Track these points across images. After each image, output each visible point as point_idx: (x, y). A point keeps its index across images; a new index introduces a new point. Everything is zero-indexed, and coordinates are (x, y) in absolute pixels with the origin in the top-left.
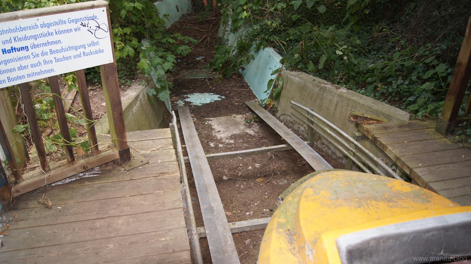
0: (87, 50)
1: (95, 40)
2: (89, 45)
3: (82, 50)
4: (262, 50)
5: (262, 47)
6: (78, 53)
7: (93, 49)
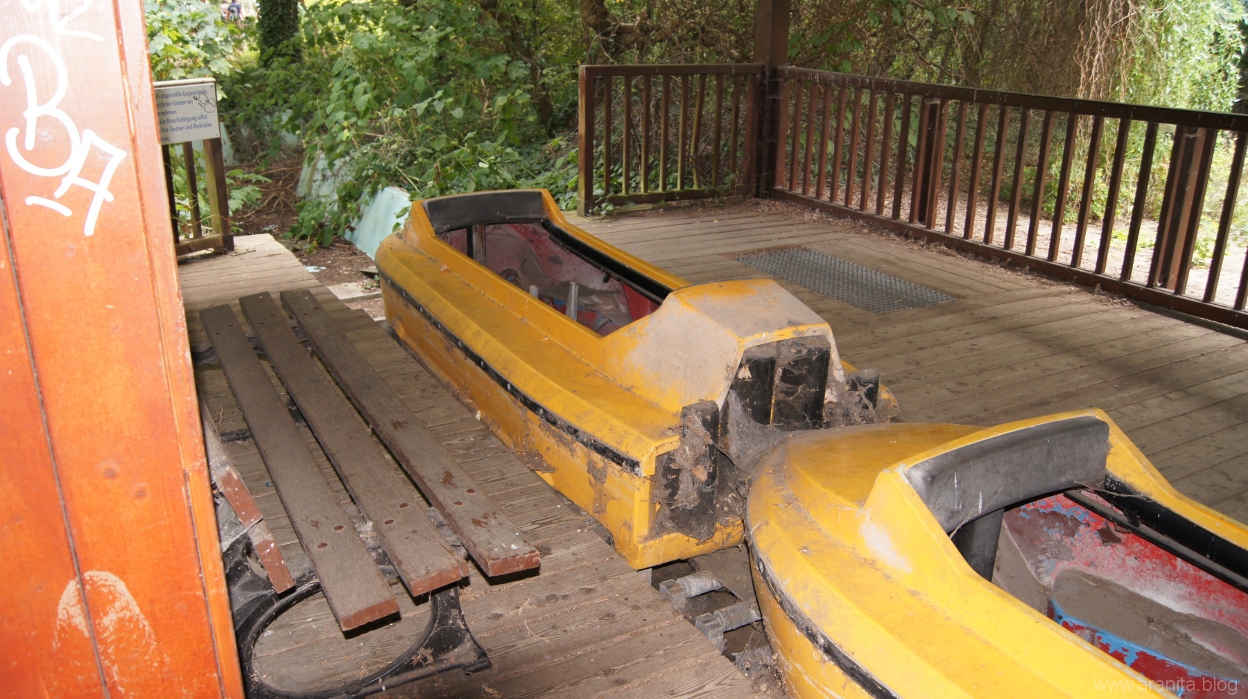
0: (198, 123)
1: (205, 114)
2: (200, 118)
3: (193, 122)
4: (380, 192)
5: (380, 186)
6: (189, 124)
7: (203, 121)
